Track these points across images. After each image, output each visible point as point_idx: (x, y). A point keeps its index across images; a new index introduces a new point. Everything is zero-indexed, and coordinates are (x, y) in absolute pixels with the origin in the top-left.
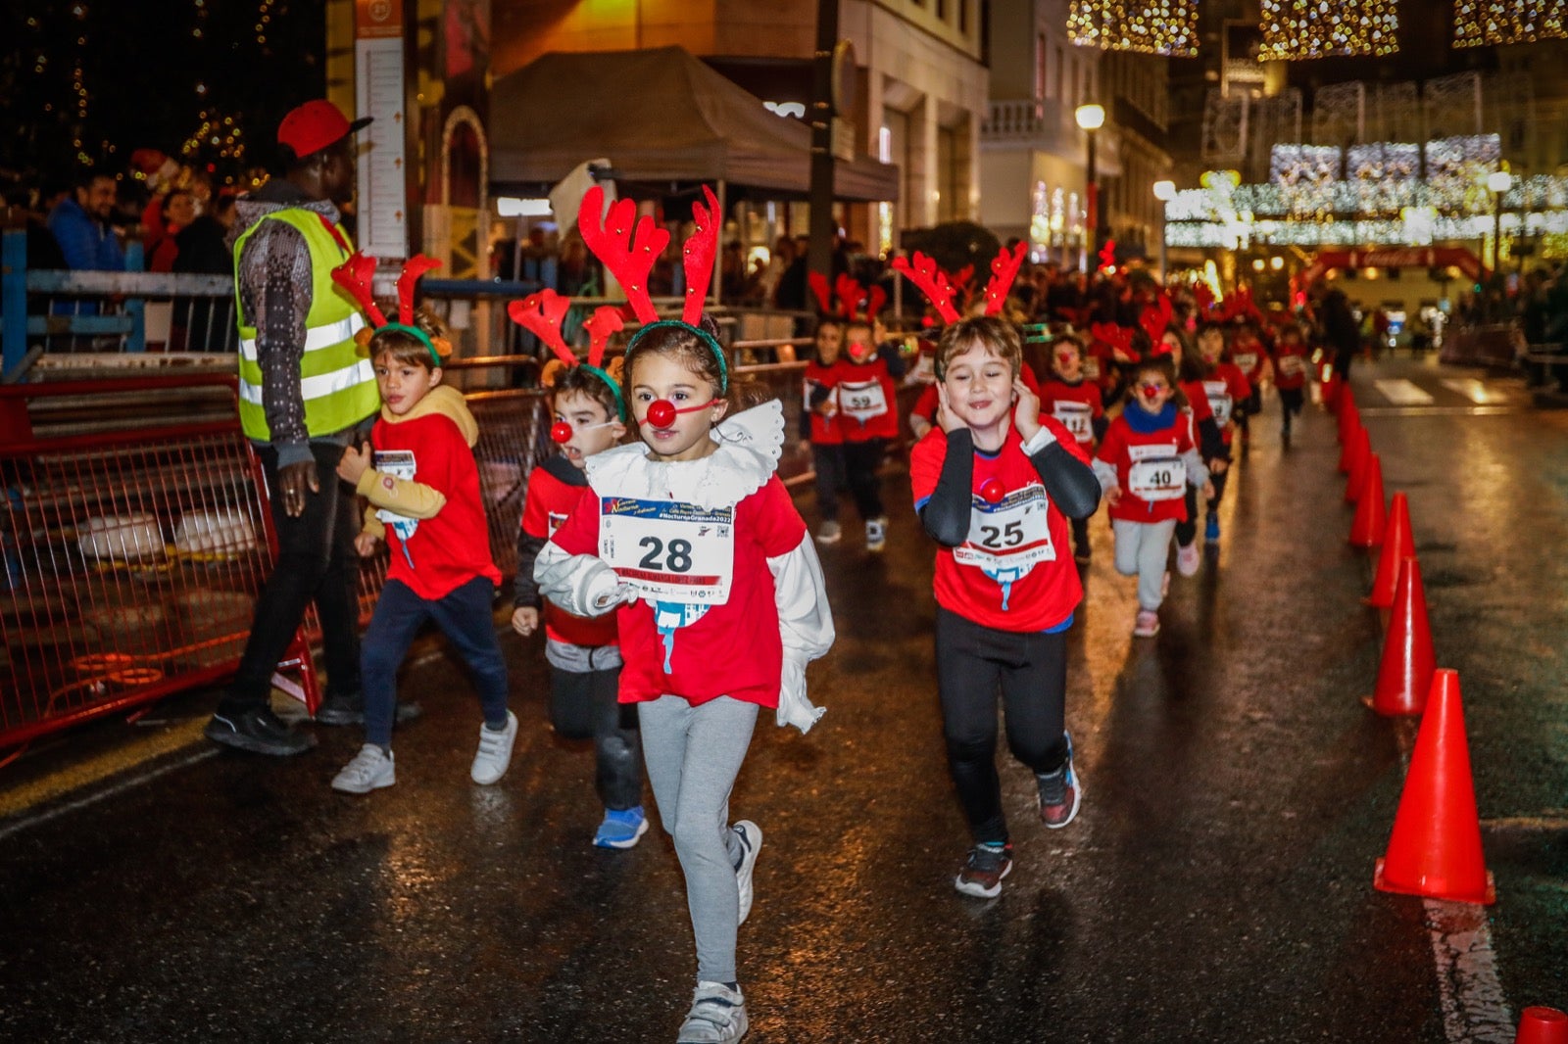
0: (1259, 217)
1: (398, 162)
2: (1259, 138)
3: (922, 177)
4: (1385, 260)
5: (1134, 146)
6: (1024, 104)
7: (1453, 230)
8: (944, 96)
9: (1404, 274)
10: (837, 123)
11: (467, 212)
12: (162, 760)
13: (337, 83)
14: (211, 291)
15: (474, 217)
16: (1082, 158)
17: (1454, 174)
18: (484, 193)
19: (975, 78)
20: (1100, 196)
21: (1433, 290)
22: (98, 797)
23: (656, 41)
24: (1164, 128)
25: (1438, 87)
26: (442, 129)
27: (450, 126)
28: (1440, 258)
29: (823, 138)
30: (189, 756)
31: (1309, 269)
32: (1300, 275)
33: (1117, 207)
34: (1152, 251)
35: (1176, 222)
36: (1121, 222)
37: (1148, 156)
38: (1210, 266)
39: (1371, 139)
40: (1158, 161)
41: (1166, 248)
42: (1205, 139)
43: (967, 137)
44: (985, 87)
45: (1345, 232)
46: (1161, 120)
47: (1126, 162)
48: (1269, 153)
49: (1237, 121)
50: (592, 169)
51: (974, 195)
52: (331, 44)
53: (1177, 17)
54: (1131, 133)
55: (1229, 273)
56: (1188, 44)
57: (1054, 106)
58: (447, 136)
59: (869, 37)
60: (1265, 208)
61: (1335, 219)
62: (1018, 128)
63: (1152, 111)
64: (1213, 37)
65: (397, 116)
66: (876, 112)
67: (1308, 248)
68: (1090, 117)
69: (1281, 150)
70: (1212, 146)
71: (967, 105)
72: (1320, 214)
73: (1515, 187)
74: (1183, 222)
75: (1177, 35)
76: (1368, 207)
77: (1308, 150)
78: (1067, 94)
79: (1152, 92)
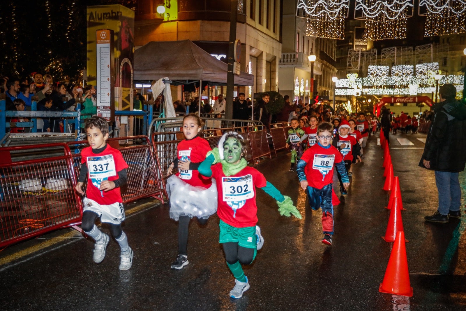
0: (364, 87)
1: (108, 79)
2: (364, 63)
3: (261, 76)
4: (403, 100)
5: (326, 66)
6: (292, 54)
7: (424, 91)
8: (268, 52)
9: (409, 104)
10: (235, 64)
11: (127, 89)
12: (45, 249)
13: (90, 51)
14: (56, 116)
15: (129, 90)
16: (309, 70)
17: (424, 74)
18: (132, 84)
19: (278, 47)
20: (315, 82)
21: (417, 109)
22: (28, 259)
23: (182, 38)
24: (335, 60)
25: (419, 48)
26: (120, 65)
27: (122, 64)
28: (420, 99)
29: (231, 68)
30: (52, 248)
31: (379, 103)
32: (376, 104)
33: (320, 85)
34: (331, 98)
35: (339, 88)
36: (321, 89)
37: (330, 69)
38: (349, 102)
39: (399, 63)
40: (333, 70)
41: (335, 96)
42: (348, 64)
43: (275, 64)
44: (281, 49)
45: (390, 92)
46: (334, 58)
47: (323, 71)
48: (367, 68)
49: (358, 58)
50: (164, 80)
51: (277, 81)
52: (88, 40)
53: (339, 28)
54: (325, 62)
55: (355, 104)
56: (342, 37)
57: (301, 54)
58: (121, 67)
59: (246, 35)
60: (365, 84)
61: (387, 88)
62: (291, 61)
63: (332, 55)
64: (351, 32)
65: (108, 66)
66: (248, 57)
67: (379, 96)
68: (312, 58)
69: (371, 67)
70: (350, 65)
71: (275, 54)
72: (383, 86)
73: (443, 78)
74: (341, 88)
75: (339, 34)
76: (397, 84)
77: (379, 67)
78: (306, 50)
79: (332, 49)
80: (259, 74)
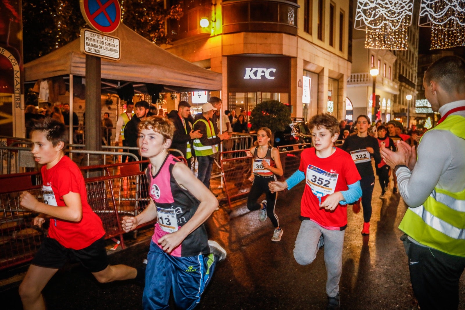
3: (322, 92)
5: (405, 87)
6: (366, 74)
8: (331, 69)
19: (346, 65)
23: (227, 51)
24: (416, 84)
33: (399, 104)
36: (400, 107)
37: (410, 90)
38: (429, 118)
40: (413, 92)
43: (342, 81)
44: (350, 69)
47: (402, 91)
53: (401, 38)
54: (403, 84)
56: (405, 47)
71: (342, 72)
75: (401, 44)
79: (412, 75)
80: (320, 90)
